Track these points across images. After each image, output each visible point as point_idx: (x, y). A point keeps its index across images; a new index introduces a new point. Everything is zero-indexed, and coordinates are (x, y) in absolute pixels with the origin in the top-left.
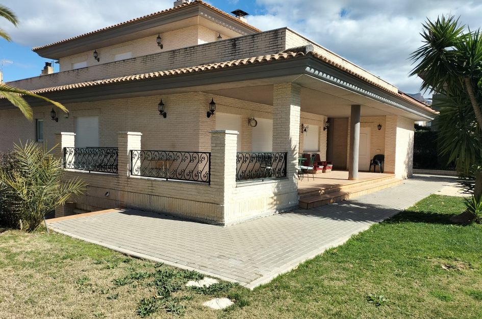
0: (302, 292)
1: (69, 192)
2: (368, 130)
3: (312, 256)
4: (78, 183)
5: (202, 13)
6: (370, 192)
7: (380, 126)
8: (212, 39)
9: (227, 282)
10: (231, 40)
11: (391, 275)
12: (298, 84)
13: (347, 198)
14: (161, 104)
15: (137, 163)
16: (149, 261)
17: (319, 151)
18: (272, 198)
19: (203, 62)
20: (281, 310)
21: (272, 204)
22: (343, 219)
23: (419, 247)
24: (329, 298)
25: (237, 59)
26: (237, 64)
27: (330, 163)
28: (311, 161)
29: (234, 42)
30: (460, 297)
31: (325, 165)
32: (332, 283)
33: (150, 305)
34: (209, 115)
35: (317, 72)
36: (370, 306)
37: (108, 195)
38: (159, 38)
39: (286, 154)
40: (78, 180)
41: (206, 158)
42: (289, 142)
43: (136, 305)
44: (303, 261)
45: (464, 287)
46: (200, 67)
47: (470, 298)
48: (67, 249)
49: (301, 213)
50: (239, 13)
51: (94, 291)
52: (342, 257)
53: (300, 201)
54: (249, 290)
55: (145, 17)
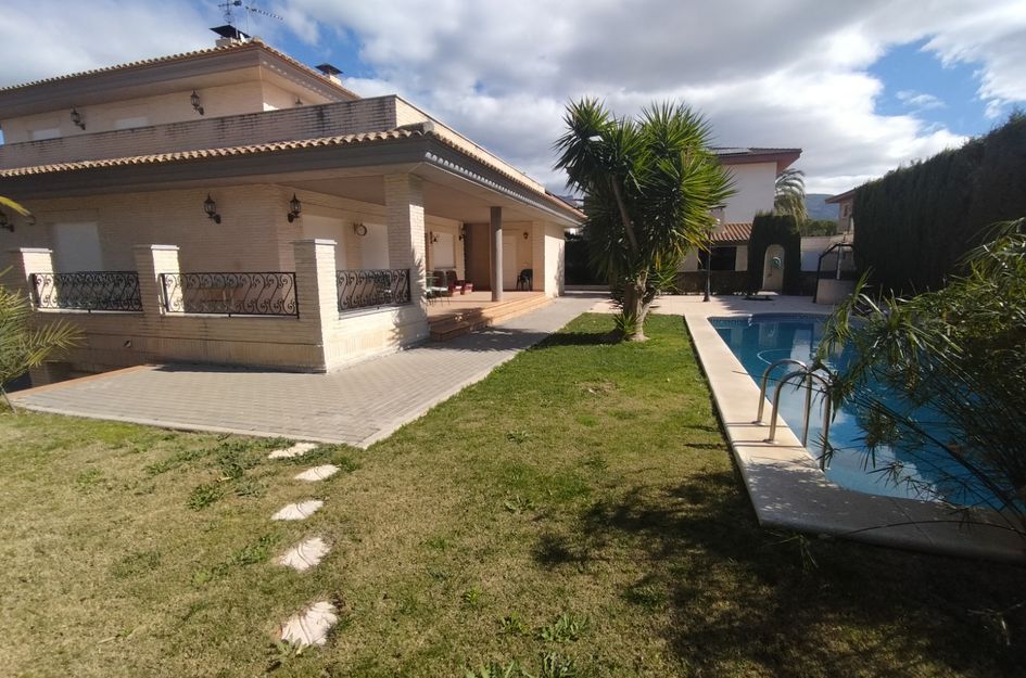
0: (431, 441)
1: (48, 345)
2: (512, 239)
3: (445, 397)
4: (64, 328)
5: (265, 63)
6: (517, 314)
7: (526, 234)
8: (287, 104)
9: (330, 444)
10: (316, 107)
11: (536, 408)
12: (419, 176)
13: (490, 325)
14: (209, 201)
15: (175, 294)
16: (208, 433)
17: (455, 267)
18: (393, 330)
19: (276, 138)
20: (403, 467)
21: (393, 338)
22: (486, 350)
23: (567, 373)
24: (465, 442)
25: (327, 137)
26: (326, 143)
27: (470, 283)
28: (445, 280)
29: (320, 110)
30: (605, 419)
31: (463, 284)
32: (468, 426)
33: (211, 492)
34: (291, 218)
35: (441, 160)
36: (512, 444)
37: (129, 345)
38: (194, 96)
39: (408, 272)
40: (63, 324)
41: (290, 282)
42: (412, 255)
43: (186, 496)
44: (433, 405)
45: (610, 409)
46: (268, 145)
47: (614, 419)
48: (56, 434)
49: (432, 347)
50: (327, 69)
51: (110, 489)
52: (483, 394)
53: (431, 332)
54: (361, 450)
55: (162, 58)
